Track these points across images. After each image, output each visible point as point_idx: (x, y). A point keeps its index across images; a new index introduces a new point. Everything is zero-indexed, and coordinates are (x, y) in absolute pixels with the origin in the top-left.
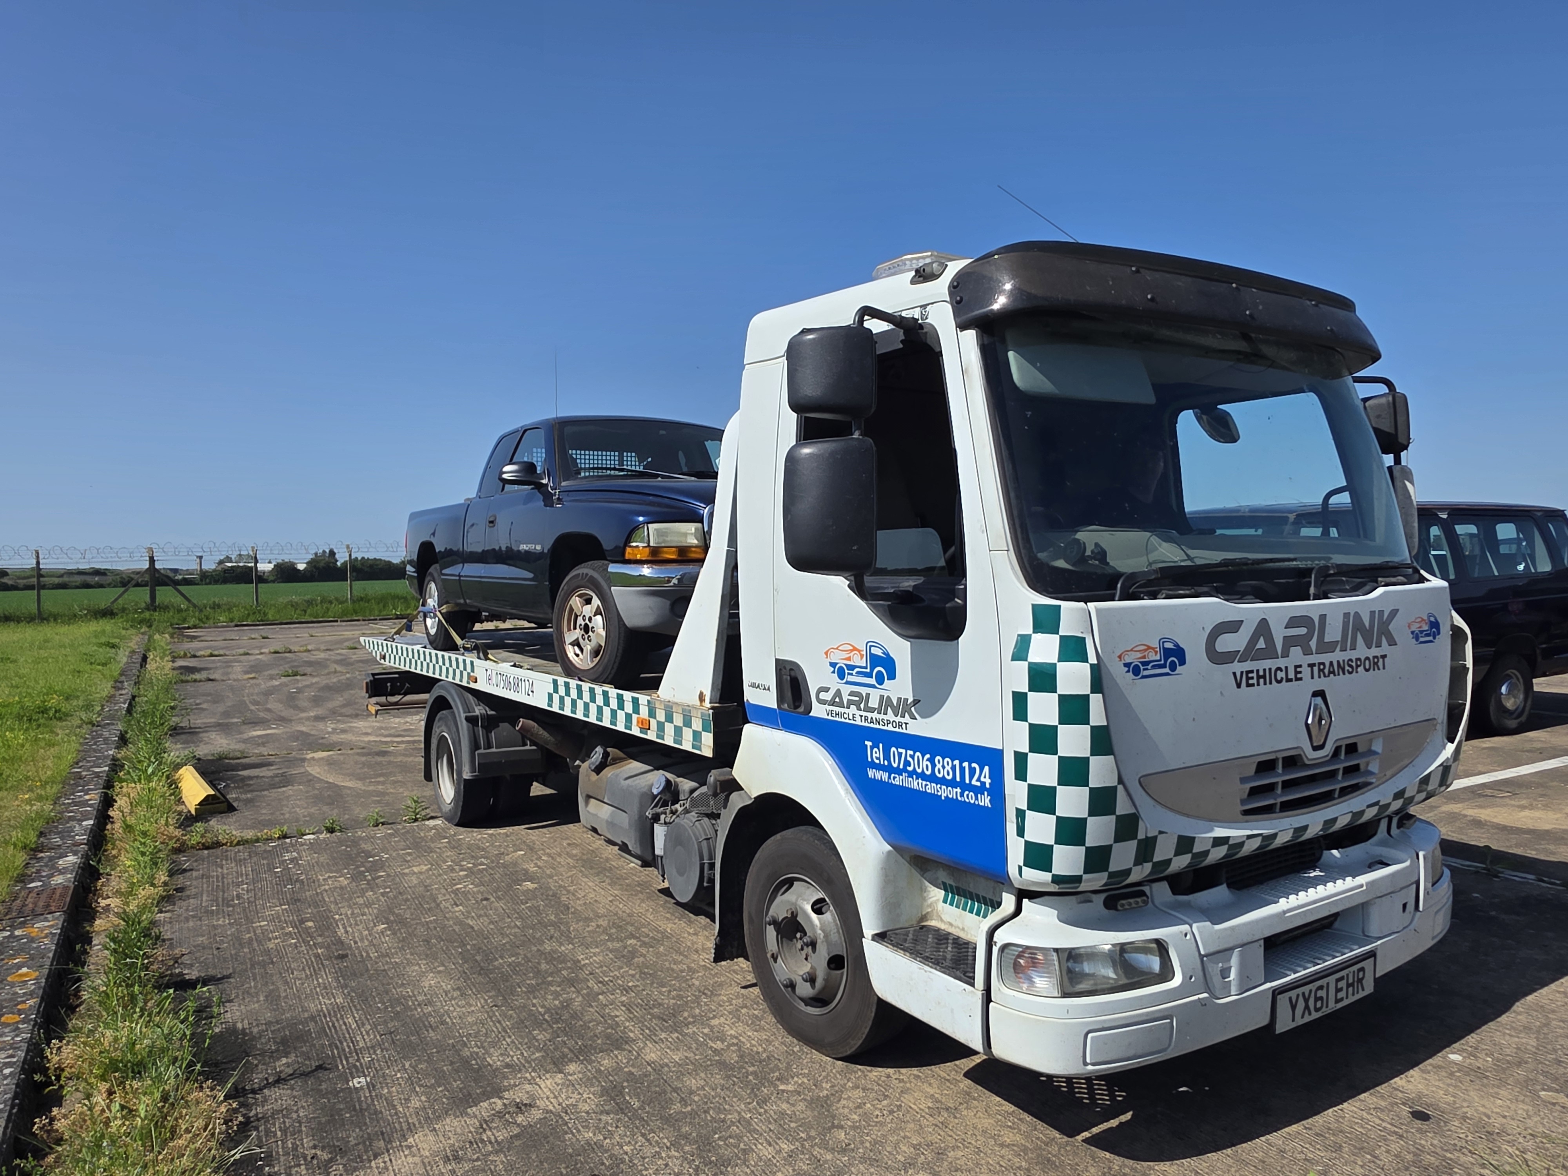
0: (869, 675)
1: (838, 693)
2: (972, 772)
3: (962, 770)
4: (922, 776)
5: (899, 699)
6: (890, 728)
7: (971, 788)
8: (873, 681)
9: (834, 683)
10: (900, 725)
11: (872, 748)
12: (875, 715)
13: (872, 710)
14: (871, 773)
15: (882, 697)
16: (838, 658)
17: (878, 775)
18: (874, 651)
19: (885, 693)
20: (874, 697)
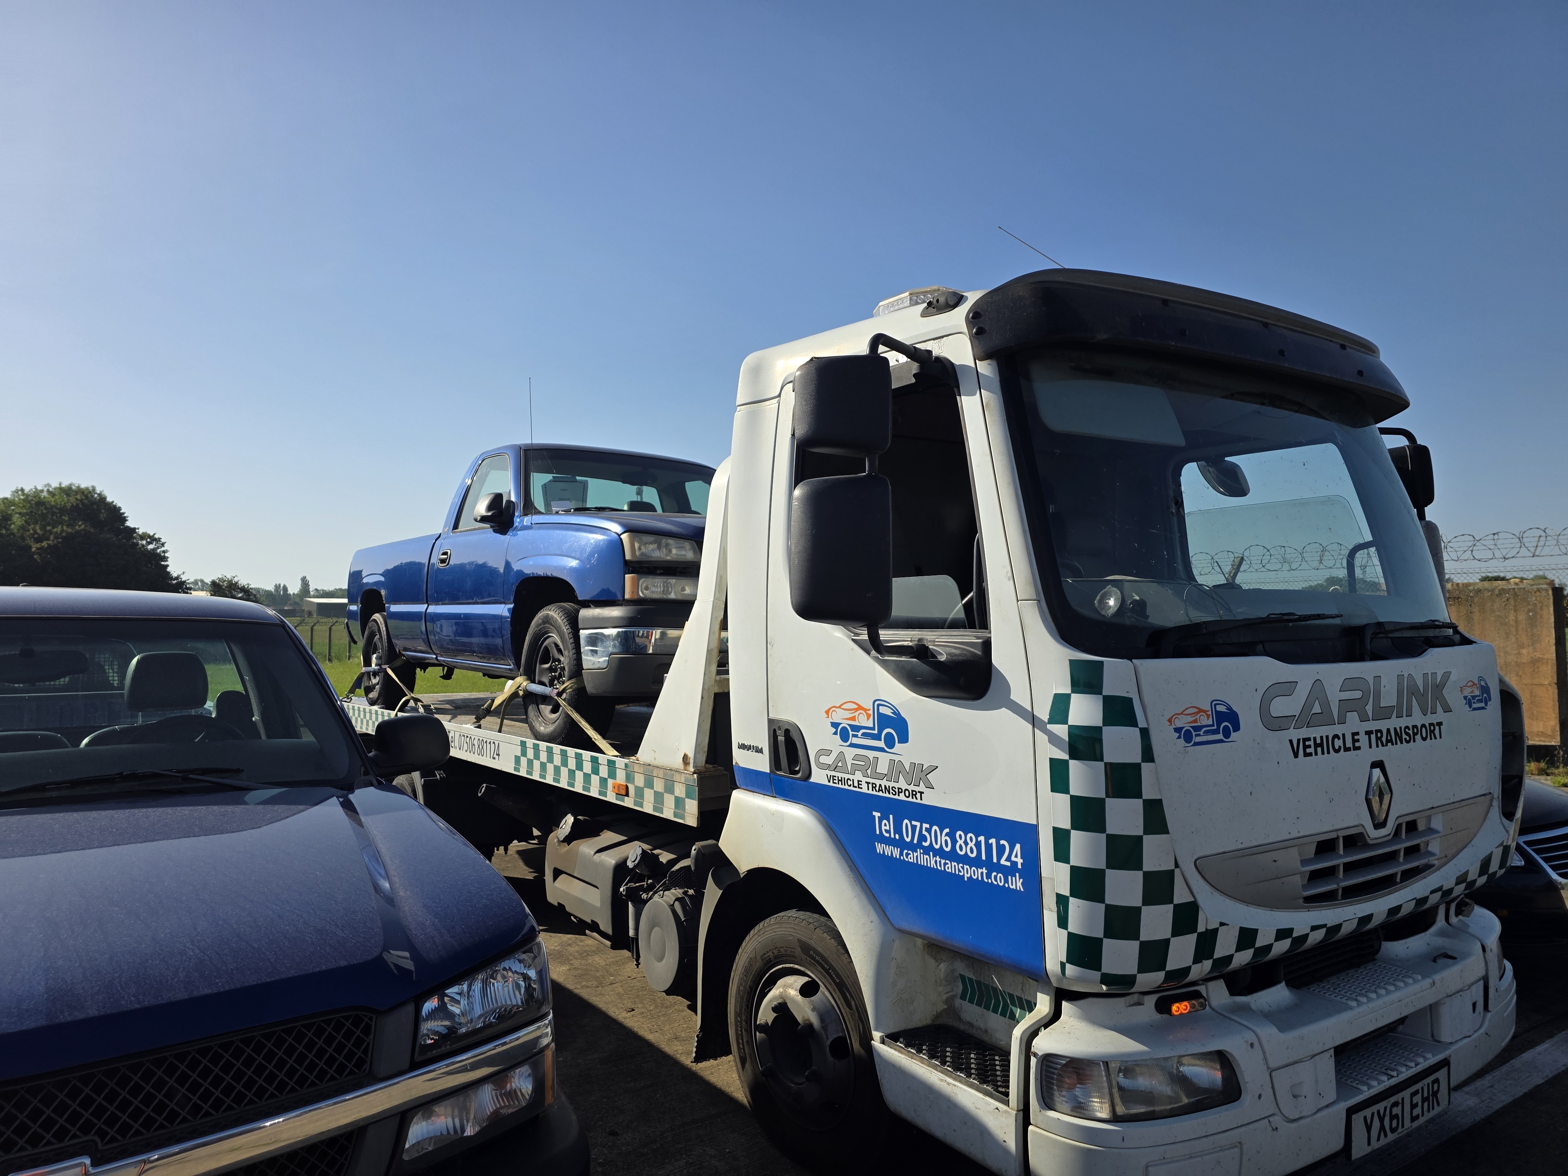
0: (877, 737)
1: (841, 756)
2: (1001, 850)
3: (989, 847)
4: (940, 853)
5: (913, 765)
6: (902, 797)
7: (1000, 868)
9: (838, 745)
10: (914, 794)
11: (881, 820)
12: (884, 783)
13: (882, 777)
14: (880, 848)
15: (893, 762)
16: (841, 717)
17: (888, 850)
18: (883, 710)
19: (897, 758)
20: (884, 762)
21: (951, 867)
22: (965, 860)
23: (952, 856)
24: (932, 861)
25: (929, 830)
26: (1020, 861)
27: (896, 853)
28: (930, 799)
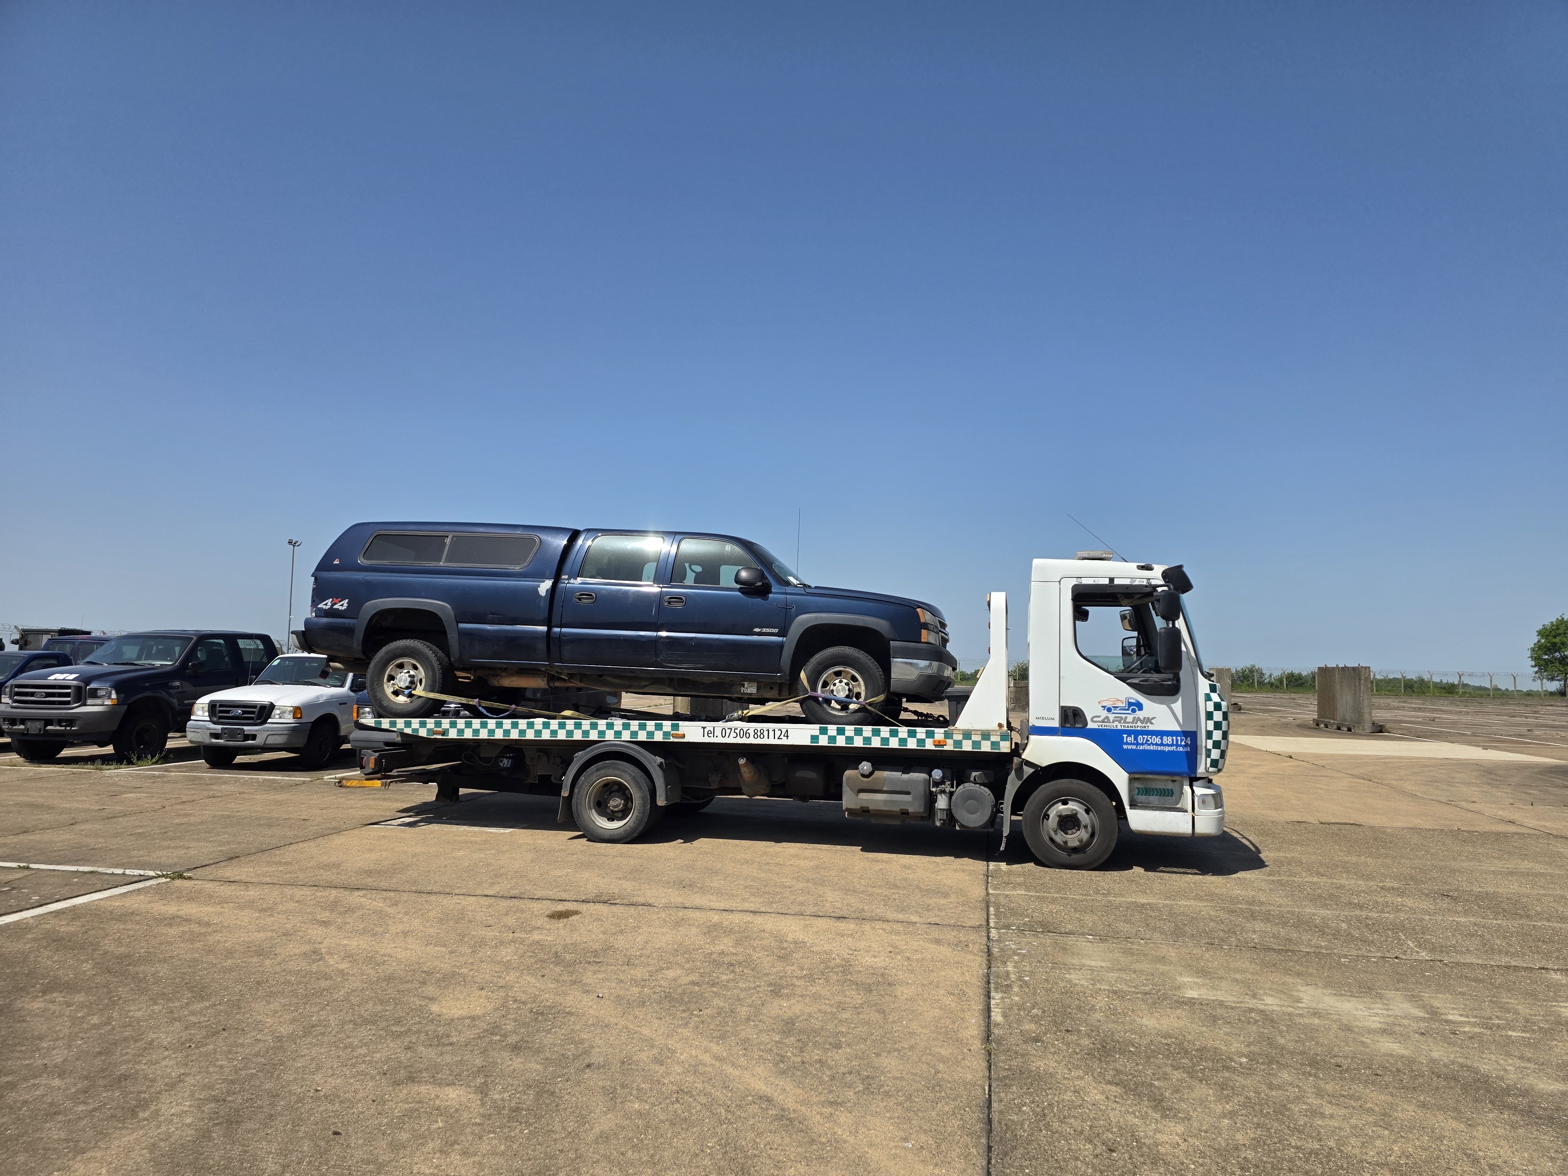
0: (1128, 710)
1: (1107, 718)
2: (1182, 741)
3: (1177, 740)
4: (1156, 744)
5: (1145, 718)
6: (1139, 728)
7: (1181, 746)
8: (1130, 712)
9: (1105, 713)
10: (1145, 727)
11: (1127, 737)
12: (1129, 725)
13: (1129, 723)
14: (1125, 747)
15: (1134, 718)
16: (1108, 704)
17: (1130, 747)
18: (1130, 700)
19: (1137, 716)
20: (1130, 718)
21: (1160, 748)
22: (1167, 745)
23: (1162, 744)
24: (1152, 748)
25: (1151, 738)
26: (1189, 742)
27: (1134, 747)
28: (1151, 728)
